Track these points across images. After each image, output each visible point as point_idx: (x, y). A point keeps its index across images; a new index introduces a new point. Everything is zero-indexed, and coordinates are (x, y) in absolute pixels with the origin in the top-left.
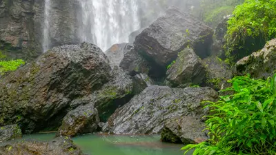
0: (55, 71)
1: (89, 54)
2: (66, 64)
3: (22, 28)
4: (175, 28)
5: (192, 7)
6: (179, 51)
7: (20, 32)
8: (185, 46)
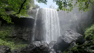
0: (32, 49)
1: (42, 44)
2: (35, 47)
3: (28, 35)
4: (69, 36)
5: (79, 28)
6: (71, 43)
7: (28, 36)
8: (73, 42)
